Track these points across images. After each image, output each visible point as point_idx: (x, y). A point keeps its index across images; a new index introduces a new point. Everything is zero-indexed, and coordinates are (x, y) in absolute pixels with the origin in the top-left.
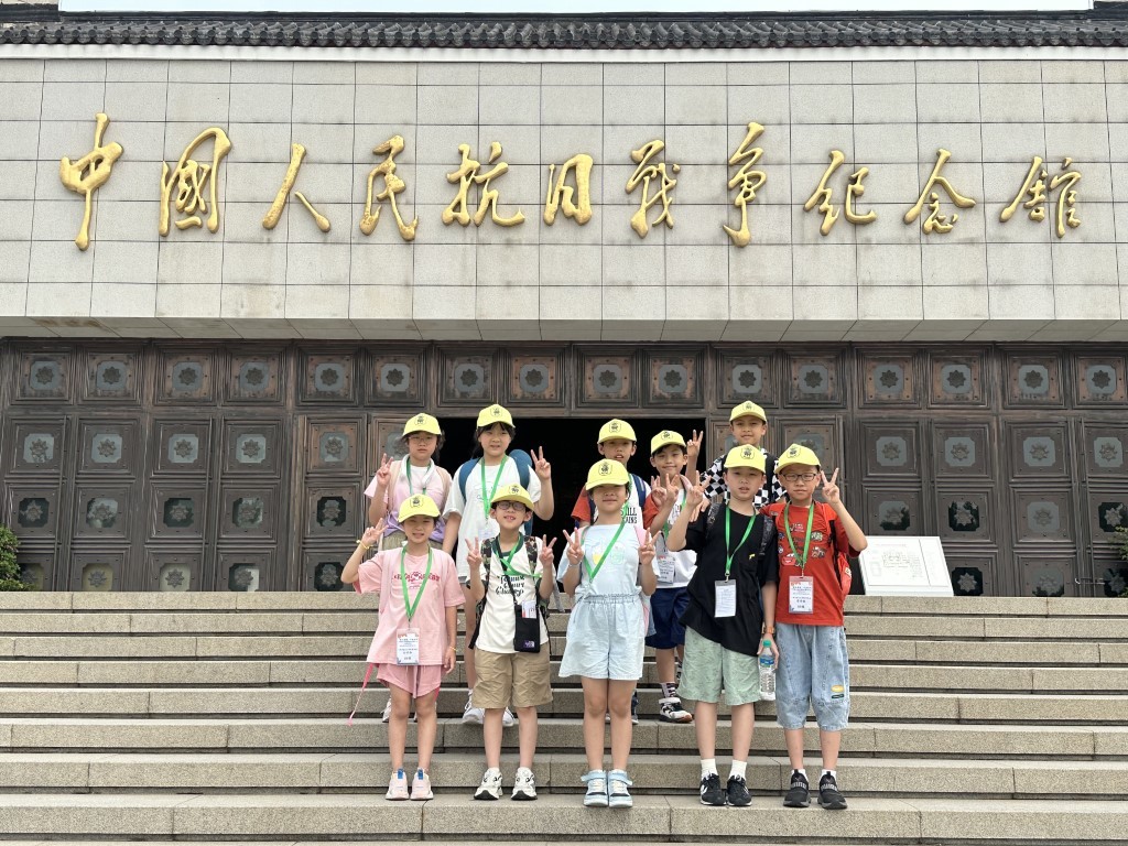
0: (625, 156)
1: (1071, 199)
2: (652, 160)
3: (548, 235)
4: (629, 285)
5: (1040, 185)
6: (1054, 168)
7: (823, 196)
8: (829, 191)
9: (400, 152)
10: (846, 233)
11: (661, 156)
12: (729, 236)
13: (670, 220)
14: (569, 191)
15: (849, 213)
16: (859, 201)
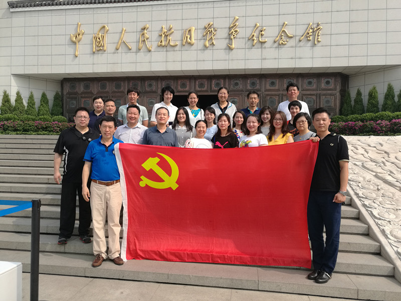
0: (203, 27)
1: (319, 34)
2: (210, 27)
3: (184, 48)
4: (204, 61)
5: (311, 31)
6: (315, 26)
7: (253, 35)
8: (255, 34)
9: (148, 28)
10: (259, 45)
11: (212, 26)
12: (229, 47)
13: (214, 43)
14: (189, 36)
15: (260, 40)
16: (263, 36)
